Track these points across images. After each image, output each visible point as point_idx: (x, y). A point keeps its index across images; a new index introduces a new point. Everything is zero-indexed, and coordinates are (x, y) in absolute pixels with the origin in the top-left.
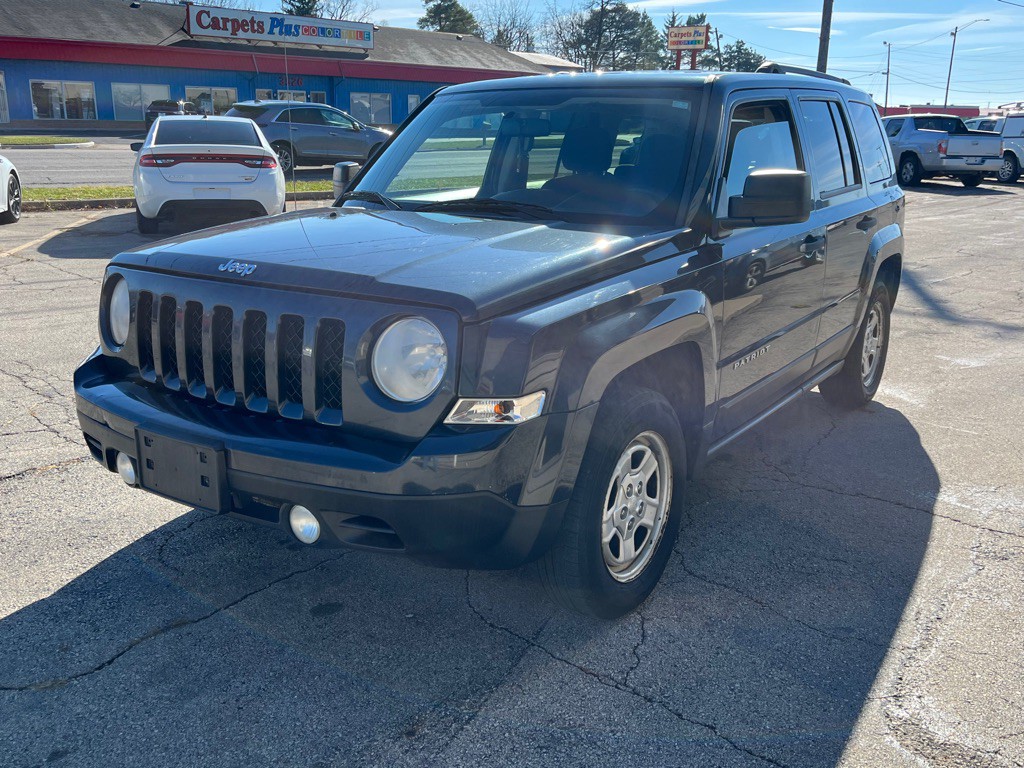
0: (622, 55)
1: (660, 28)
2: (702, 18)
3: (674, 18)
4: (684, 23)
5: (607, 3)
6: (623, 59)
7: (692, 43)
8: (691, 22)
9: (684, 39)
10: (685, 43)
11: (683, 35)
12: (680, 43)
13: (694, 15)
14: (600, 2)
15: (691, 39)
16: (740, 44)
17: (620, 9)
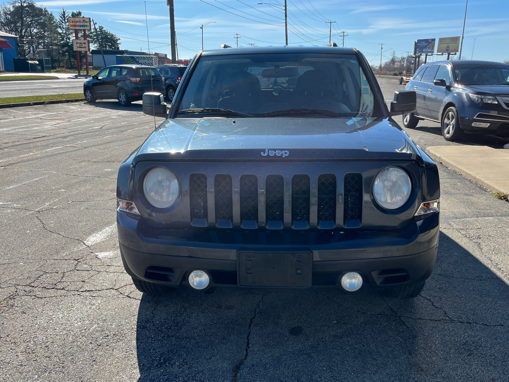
0: (35, 31)
1: (57, 18)
2: (80, 13)
3: (64, 12)
4: (70, 15)
5: (24, 2)
6: (36, 33)
7: (82, 26)
8: (74, 15)
9: (77, 24)
10: (78, 26)
11: (76, 22)
12: (76, 26)
13: (75, 12)
14: (20, 2)
15: (82, 24)
16: (101, 28)
17: (31, 6)
